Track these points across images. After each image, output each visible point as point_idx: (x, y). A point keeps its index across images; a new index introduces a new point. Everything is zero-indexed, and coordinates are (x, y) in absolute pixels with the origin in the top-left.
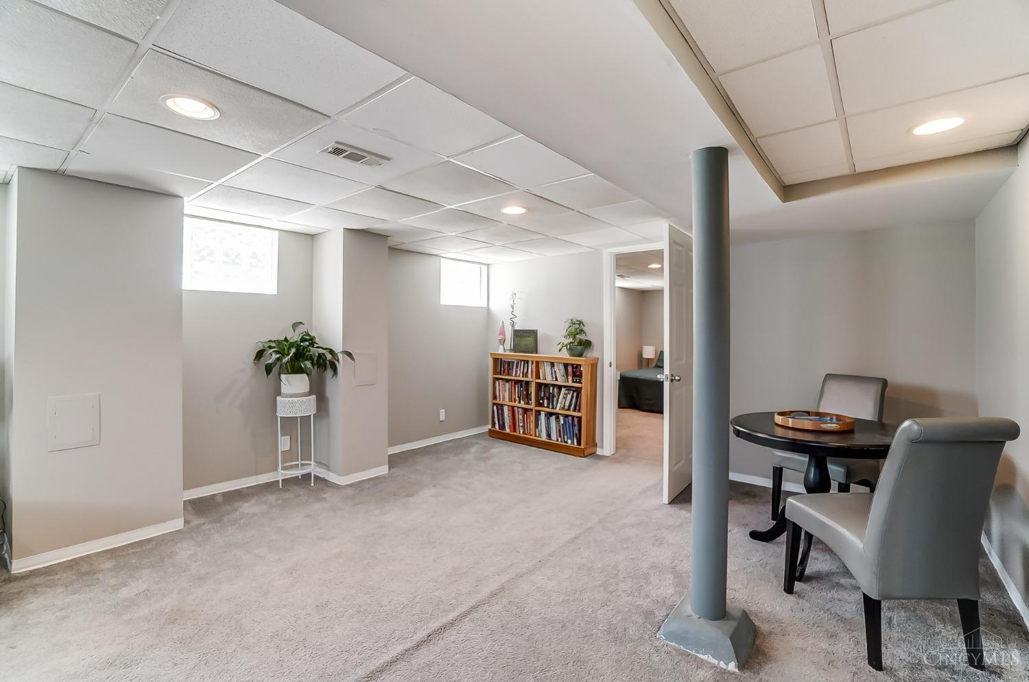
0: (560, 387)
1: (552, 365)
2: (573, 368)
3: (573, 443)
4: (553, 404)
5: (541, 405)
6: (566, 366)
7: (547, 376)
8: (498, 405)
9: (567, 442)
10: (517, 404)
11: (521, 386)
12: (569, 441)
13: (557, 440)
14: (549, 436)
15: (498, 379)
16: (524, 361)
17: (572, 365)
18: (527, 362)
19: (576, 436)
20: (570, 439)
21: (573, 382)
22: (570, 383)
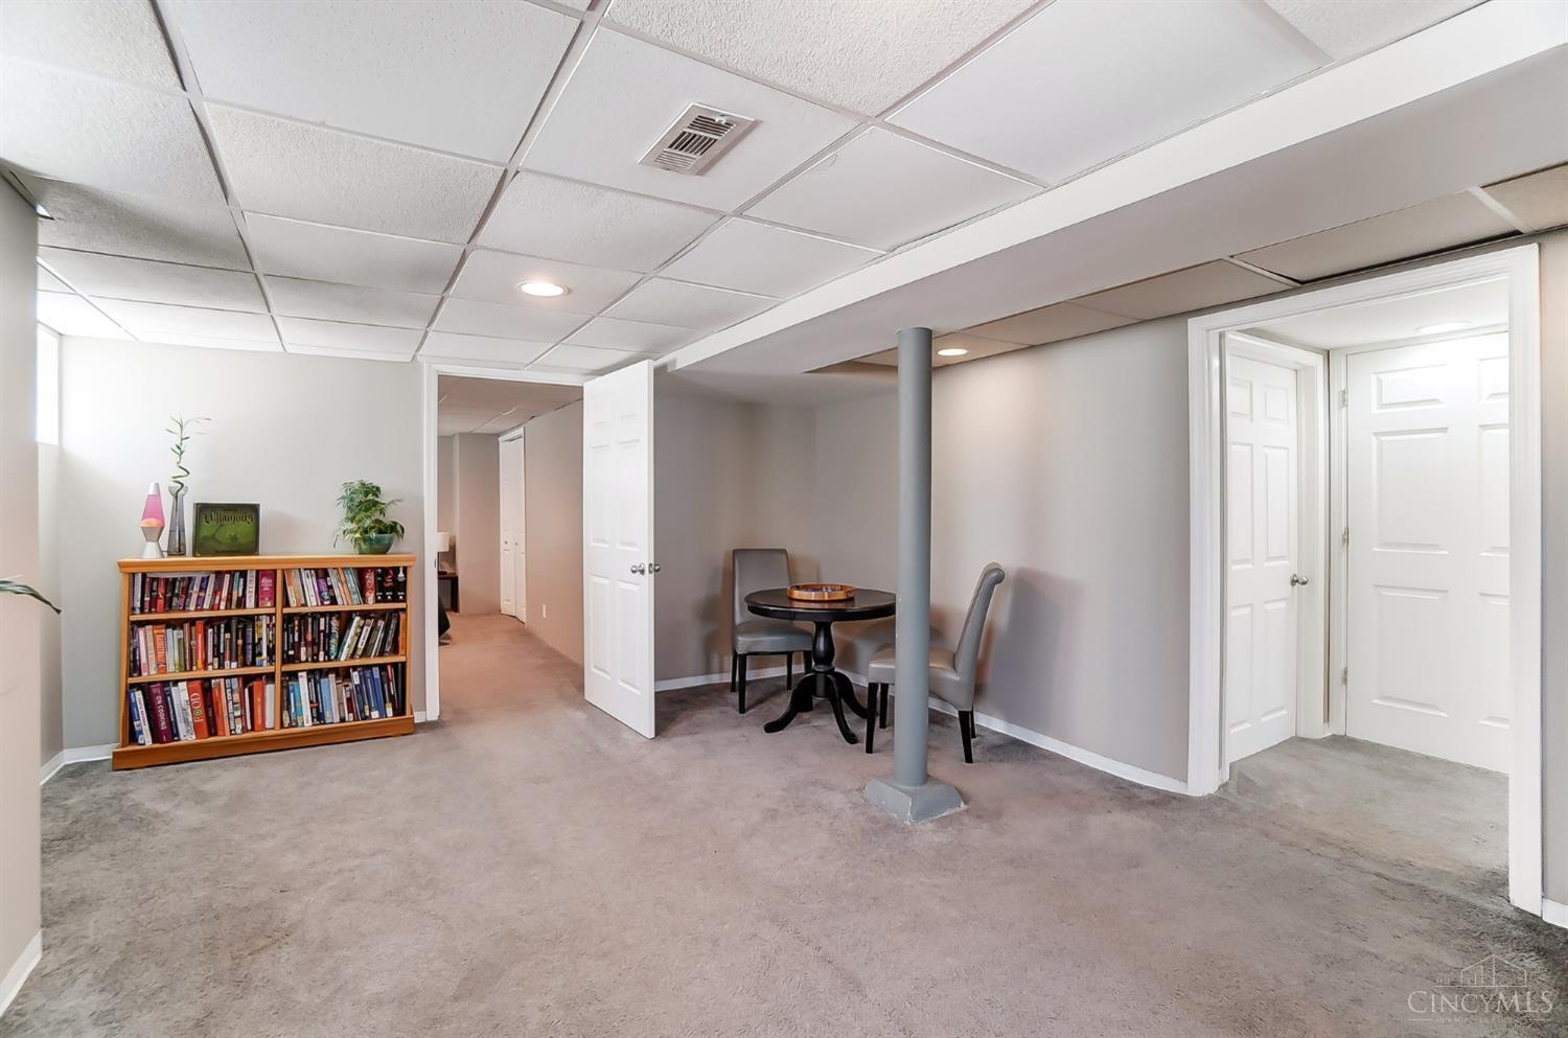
0: (346, 619)
1: (322, 574)
2: (377, 575)
3: (383, 714)
4: (327, 653)
5: (295, 659)
6: (361, 573)
7: (306, 596)
8: (145, 688)
9: (370, 717)
10: (211, 672)
11: (228, 629)
12: (375, 714)
13: (343, 720)
14: (319, 716)
15: (142, 624)
16: (232, 573)
17: (374, 569)
18: (244, 574)
19: (392, 698)
20: (378, 709)
21: (377, 601)
22: (371, 604)
